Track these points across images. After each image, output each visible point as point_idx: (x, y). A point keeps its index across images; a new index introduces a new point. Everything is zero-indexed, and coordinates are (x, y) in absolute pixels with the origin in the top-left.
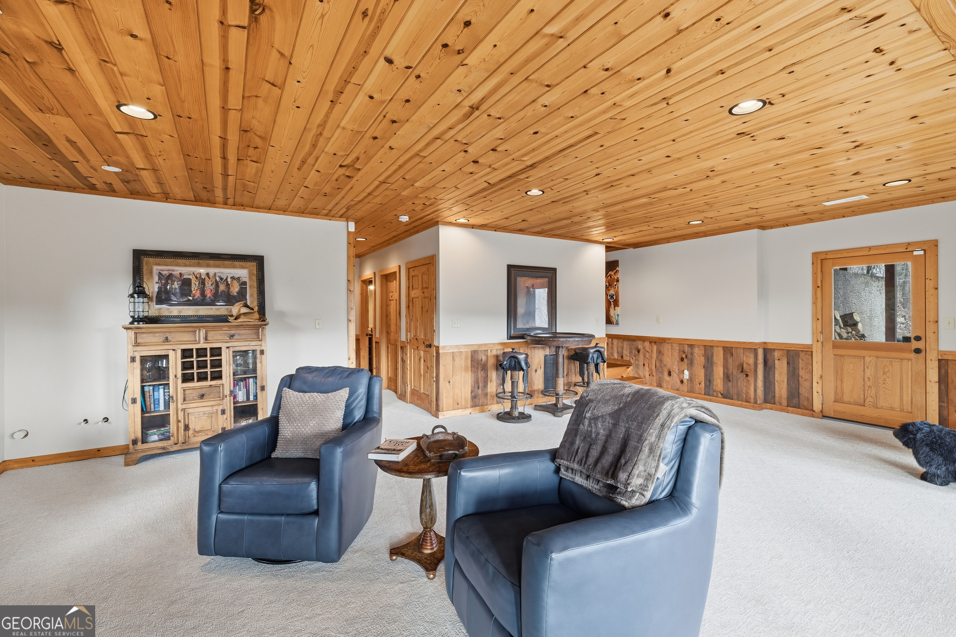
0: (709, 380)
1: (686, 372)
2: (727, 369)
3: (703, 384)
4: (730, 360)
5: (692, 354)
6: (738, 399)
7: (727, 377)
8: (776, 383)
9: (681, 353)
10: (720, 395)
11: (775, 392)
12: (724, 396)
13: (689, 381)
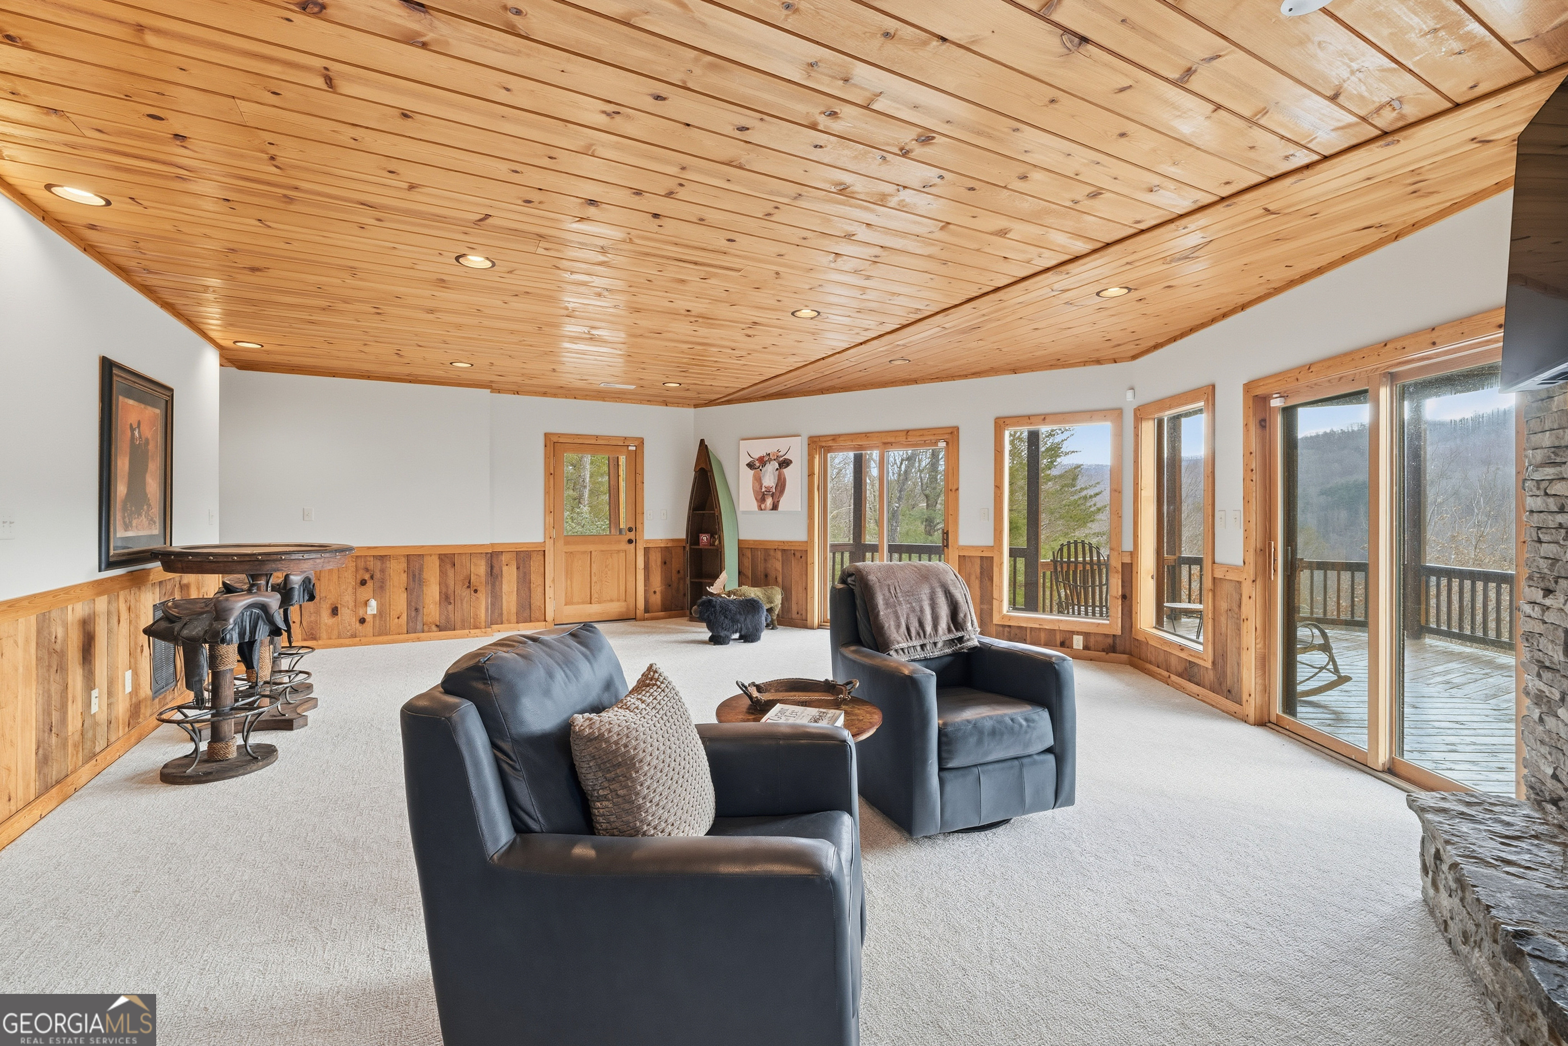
0: (415, 609)
1: (373, 603)
2: (447, 586)
3: (404, 617)
4: (451, 573)
5: (383, 571)
6: (463, 628)
7: (446, 598)
8: (504, 596)
9: (361, 572)
10: (434, 628)
11: (502, 609)
12: (440, 628)
13: (377, 618)
